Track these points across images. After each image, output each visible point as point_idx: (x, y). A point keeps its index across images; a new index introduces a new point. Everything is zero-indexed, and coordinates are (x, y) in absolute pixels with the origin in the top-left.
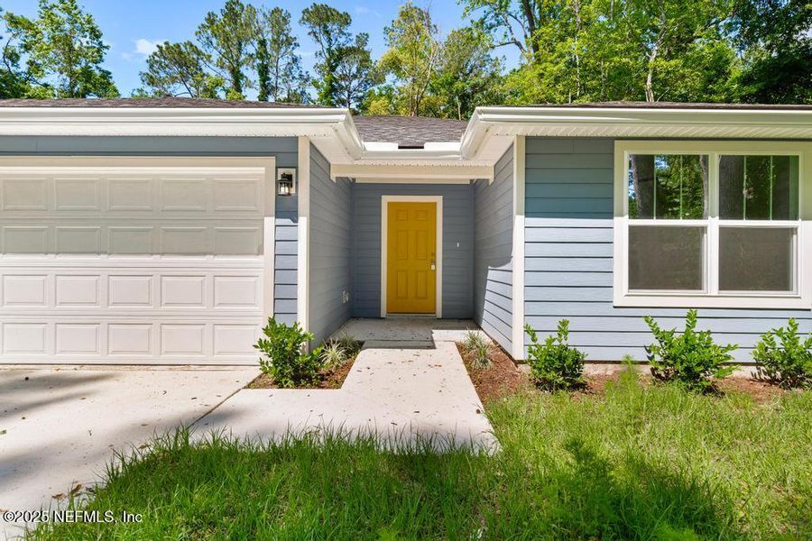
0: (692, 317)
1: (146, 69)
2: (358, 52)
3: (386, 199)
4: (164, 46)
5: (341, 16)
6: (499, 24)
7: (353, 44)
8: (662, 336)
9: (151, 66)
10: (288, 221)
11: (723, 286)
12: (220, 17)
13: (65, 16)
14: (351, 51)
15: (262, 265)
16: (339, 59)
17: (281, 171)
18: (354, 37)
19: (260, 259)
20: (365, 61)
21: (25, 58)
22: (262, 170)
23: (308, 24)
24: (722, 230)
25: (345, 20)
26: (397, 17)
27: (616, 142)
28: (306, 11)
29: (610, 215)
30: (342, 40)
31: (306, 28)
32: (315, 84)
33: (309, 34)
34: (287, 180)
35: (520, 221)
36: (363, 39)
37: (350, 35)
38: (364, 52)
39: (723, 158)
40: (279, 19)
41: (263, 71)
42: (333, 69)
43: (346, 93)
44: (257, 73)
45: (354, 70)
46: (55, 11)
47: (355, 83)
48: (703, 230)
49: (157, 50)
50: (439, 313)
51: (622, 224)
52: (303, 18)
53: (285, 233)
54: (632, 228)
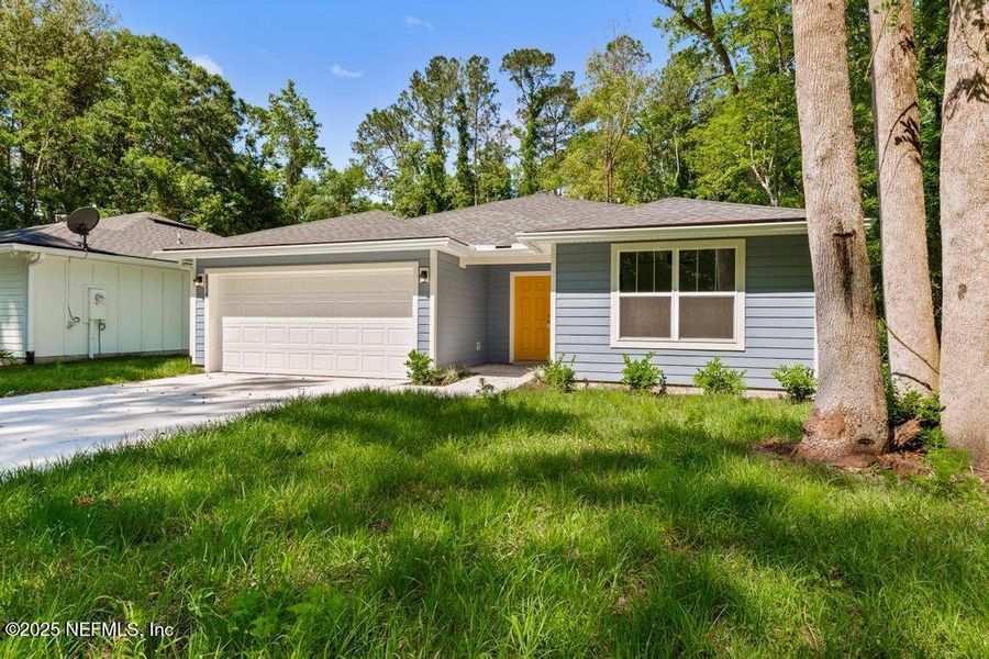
0: (651, 355)
1: (356, 139)
2: (565, 92)
3: (513, 275)
4: (372, 113)
5: (544, 57)
7: (557, 84)
9: (361, 135)
10: (425, 298)
11: (681, 335)
12: (424, 74)
13: (288, 105)
14: (558, 91)
15: (411, 322)
16: (542, 102)
17: (421, 269)
18: (558, 78)
19: (412, 319)
20: (573, 98)
21: (260, 143)
22: (412, 269)
23: (509, 71)
24: (682, 299)
25: (549, 60)
26: (604, 50)
27: (612, 245)
28: (507, 57)
29: (608, 290)
30: (545, 82)
31: (507, 75)
32: (517, 132)
33: (511, 79)
34: (424, 274)
35: (553, 295)
36: (568, 78)
37: (553, 76)
38: (570, 91)
39: (681, 252)
40: (477, 67)
41: (462, 128)
42: (535, 114)
43: (552, 139)
44: (456, 129)
45: (560, 110)
46: (281, 103)
47: (561, 126)
48: (669, 298)
49: (366, 119)
51: (616, 296)
52: (503, 65)
53: (423, 304)
54: (621, 299)
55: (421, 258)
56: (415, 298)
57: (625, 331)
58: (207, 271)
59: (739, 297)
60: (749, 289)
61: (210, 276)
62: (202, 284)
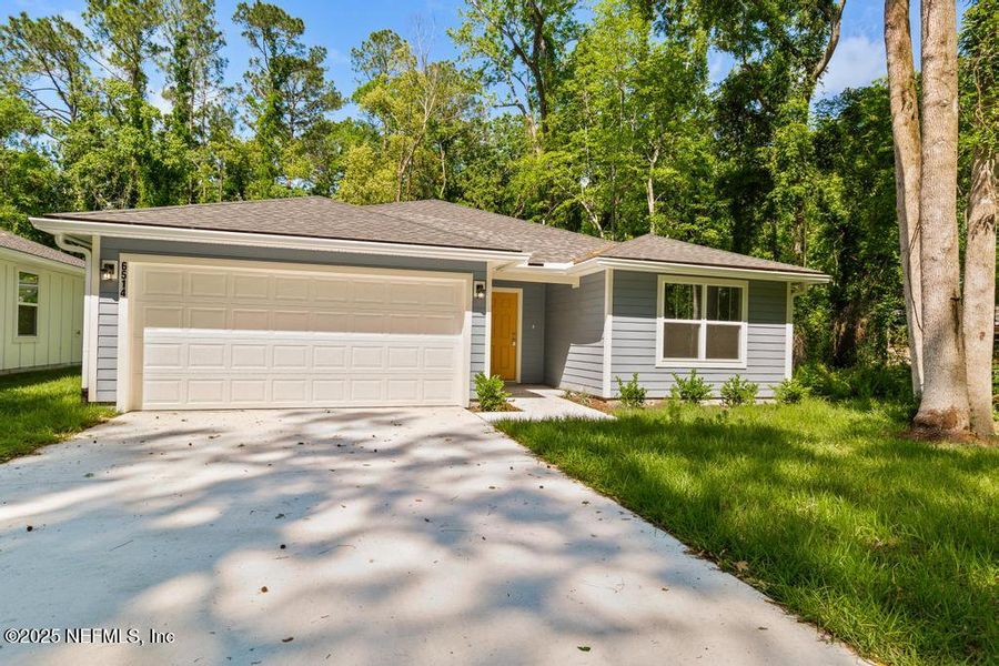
0: (694, 373)
2: (311, 68)
5: (293, 21)
6: (500, 79)
7: (304, 57)
8: (680, 382)
10: (480, 314)
11: (707, 357)
14: (303, 64)
15: (460, 343)
16: (286, 74)
17: (477, 283)
18: (307, 50)
19: (459, 338)
20: (317, 77)
22: (464, 281)
23: (244, 22)
24: (708, 326)
25: (298, 27)
27: (659, 276)
29: (654, 316)
30: (291, 51)
31: (242, 27)
32: (250, 100)
33: (244, 34)
34: (479, 289)
36: (319, 54)
37: (302, 46)
38: (317, 69)
39: (709, 287)
42: (277, 85)
43: (291, 118)
45: (300, 87)
47: (301, 105)
48: (699, 326)
49: (7, 23)
50: (519, 379)
51: (661, 321)
52: (238, 14)
53: (479, 321)
54: (665, 324)
55: (477, 270)
56: (469, 315)
57: (668, 353)
58: (123, 257)
59: (744, 326)
60: (751, 320)
61: (131, 265)
62: (115, 277)
